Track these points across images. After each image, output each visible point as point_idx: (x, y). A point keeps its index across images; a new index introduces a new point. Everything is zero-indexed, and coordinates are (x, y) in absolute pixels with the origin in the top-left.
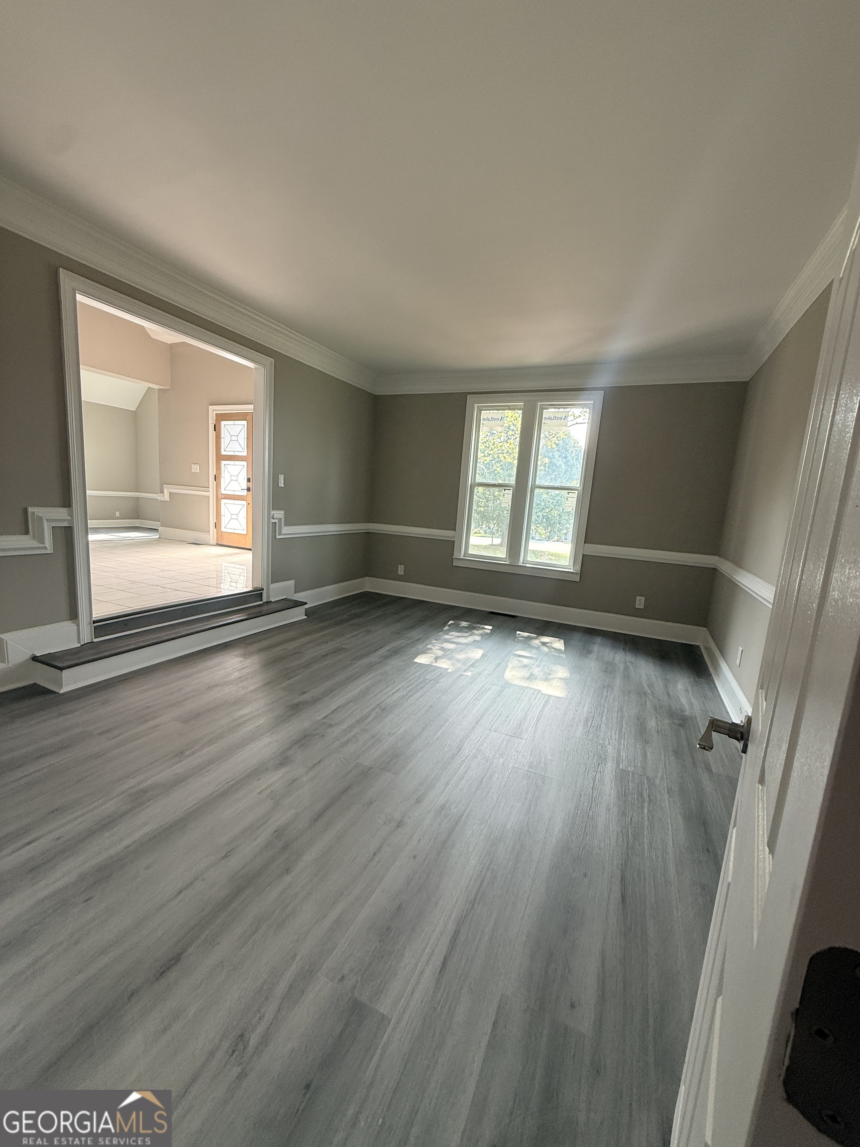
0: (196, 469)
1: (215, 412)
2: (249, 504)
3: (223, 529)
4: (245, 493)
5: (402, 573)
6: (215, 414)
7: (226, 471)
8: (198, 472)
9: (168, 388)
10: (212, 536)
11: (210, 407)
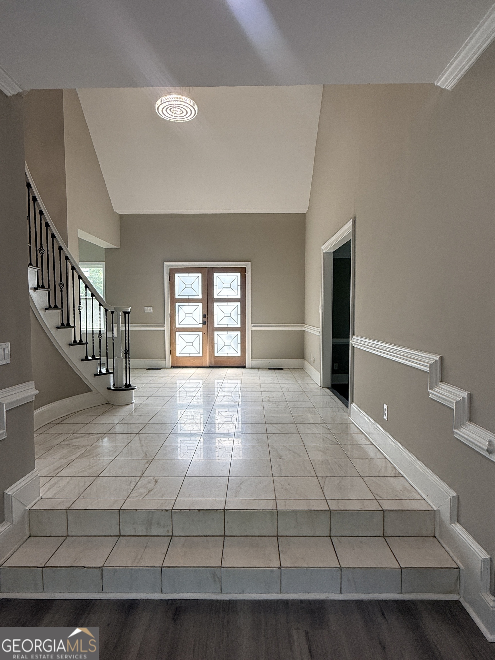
0: (148, 310)
1: (169, 267)
2: (205, 334)
3: (178, 355)
4: (201, 326)
5: (337, 369)
6: (169, 269)
7: (181, 311)
8: (152, 312)
9: (118, 248)
10: (168, 362)
11: (165, 263)
